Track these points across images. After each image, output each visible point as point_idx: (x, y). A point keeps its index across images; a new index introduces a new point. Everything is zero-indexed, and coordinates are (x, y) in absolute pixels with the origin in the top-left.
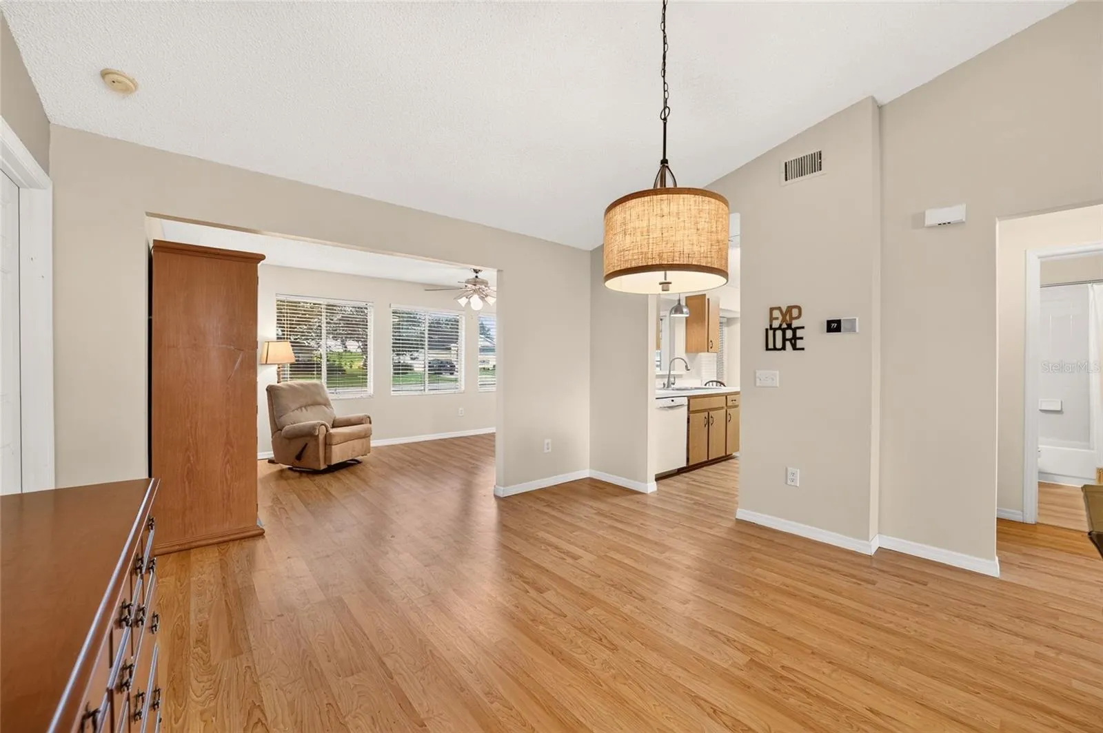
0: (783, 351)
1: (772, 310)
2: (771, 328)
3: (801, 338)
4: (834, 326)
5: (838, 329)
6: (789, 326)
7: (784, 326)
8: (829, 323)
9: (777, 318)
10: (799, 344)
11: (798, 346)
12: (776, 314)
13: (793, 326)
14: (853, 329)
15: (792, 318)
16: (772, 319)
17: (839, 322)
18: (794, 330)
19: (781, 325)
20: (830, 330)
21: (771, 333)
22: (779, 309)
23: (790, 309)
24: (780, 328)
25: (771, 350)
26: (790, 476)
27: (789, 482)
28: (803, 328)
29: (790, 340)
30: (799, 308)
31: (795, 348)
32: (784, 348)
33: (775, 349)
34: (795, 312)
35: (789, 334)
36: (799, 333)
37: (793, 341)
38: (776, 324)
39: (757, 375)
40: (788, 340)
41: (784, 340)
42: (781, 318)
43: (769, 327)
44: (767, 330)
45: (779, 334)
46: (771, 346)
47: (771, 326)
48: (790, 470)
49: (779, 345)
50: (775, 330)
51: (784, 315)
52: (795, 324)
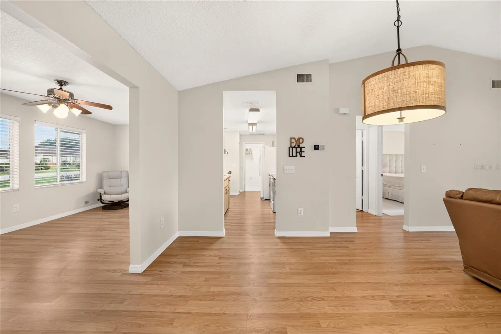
0: (296, 157)
1: (291, 138)
2: (291, 147)
3: (304, 152)
4: (317, 147)
5: (318, 149)
6: (299, 146)
7: (297, 146)
8: (315, 146)
9: (293, 143)
10: (303, 154)
11: (302, 155)
12: (293, 140)
13: (300, 146)
14: (323, 149)
15: (300, 143)
16: (291, 143)
17: (318, 146)
18: (301, 148)
19: (295, 146)
20: (315, 149)
21: (291, 149)
22: (294, 138)
23: (299, 139)
24: (295, 147)
25: (291, 156)
26: (299, 212)
27: (299, 215)
28: (304, 147)
29: (299, 152)
30: (303, 139)
31: (301, 156)
32: (296, 156)
33: (293, 156)
34: (301, 141)
35: (299, 150)
36: (303, 150)
37: (300, 153)
38: (293, 145)
39: (285, 168)
40: (298, 152)
41: (297, 152)
42: (295, 143)
43: (290, 146)
44: (289, 147)
45: (294, 149)
46: (291, 155)
47: (291, 146)
48: (299, 209)
49: (294, 155)
50: (293, 148)
51: (296, 142)
52: (301, 146)
